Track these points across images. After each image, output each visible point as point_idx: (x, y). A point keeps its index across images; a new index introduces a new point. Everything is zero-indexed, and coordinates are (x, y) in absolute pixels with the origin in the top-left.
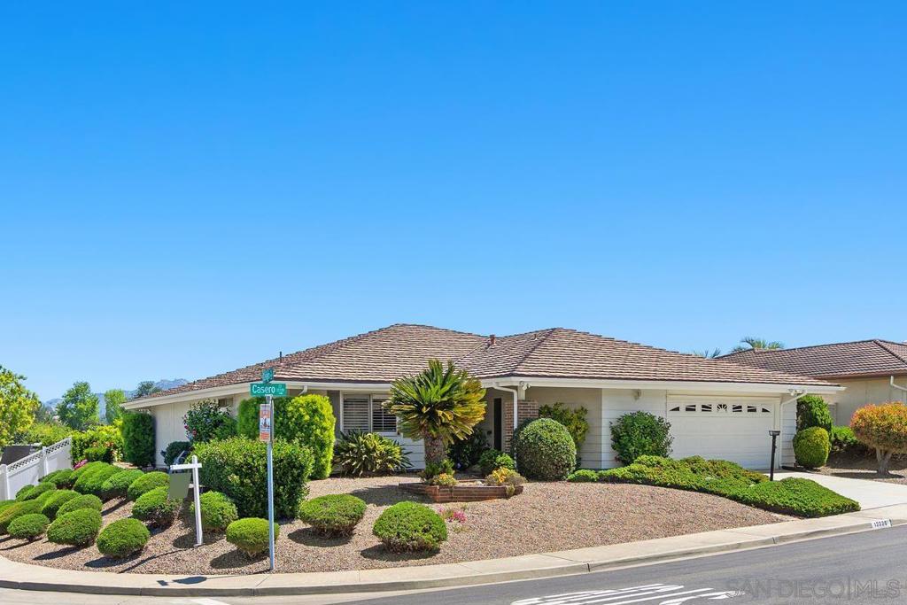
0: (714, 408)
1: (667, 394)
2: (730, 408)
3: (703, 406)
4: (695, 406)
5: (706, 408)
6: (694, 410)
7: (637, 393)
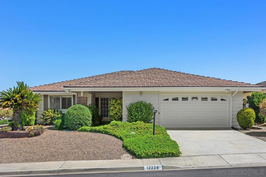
0: (190, 99)
1: (159, 93)
2: (200, 99)
3: (183, 98)
4: (178, 98)
5: (185, 99)
6: (178, 100)
7: (141, 93)
